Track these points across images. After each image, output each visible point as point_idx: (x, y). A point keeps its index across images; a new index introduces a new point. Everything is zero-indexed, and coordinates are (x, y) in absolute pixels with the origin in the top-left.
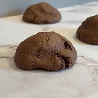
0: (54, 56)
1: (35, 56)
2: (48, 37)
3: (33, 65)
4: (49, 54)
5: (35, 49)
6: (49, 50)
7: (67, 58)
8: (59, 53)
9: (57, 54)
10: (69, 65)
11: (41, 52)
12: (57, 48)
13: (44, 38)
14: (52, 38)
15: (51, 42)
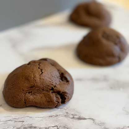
0: (49, 92)
1: (26, 93)
2: (41, 70)
3: (25, 103)
4: (43, 90)
5: (27, 85)
6: (43, 85)
7: (63, 94)
8: (54, 87)
10: (66, 100)
11: (34, 88)
12: (52, 83)
13: (37, 71)
14: (46, 71)
15: (45, 76)
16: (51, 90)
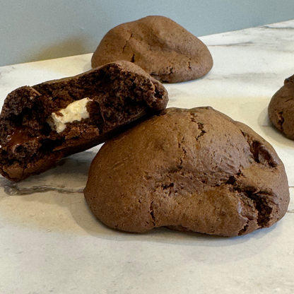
0: (222, 188)
1: (157, 187)
2: (201, 126)
3: (153, 217)
4: (204, 182)
5: (160, 163)
6: (206, 167)
7: (262, 196)
8: (235, 176)
9: (231, 180)
10: (271, 216)
11: (179, 173)
12: (229, 162)
13: (187, 128)
14: (213, 129)
15: (211, 142)
16: (228, 182)
